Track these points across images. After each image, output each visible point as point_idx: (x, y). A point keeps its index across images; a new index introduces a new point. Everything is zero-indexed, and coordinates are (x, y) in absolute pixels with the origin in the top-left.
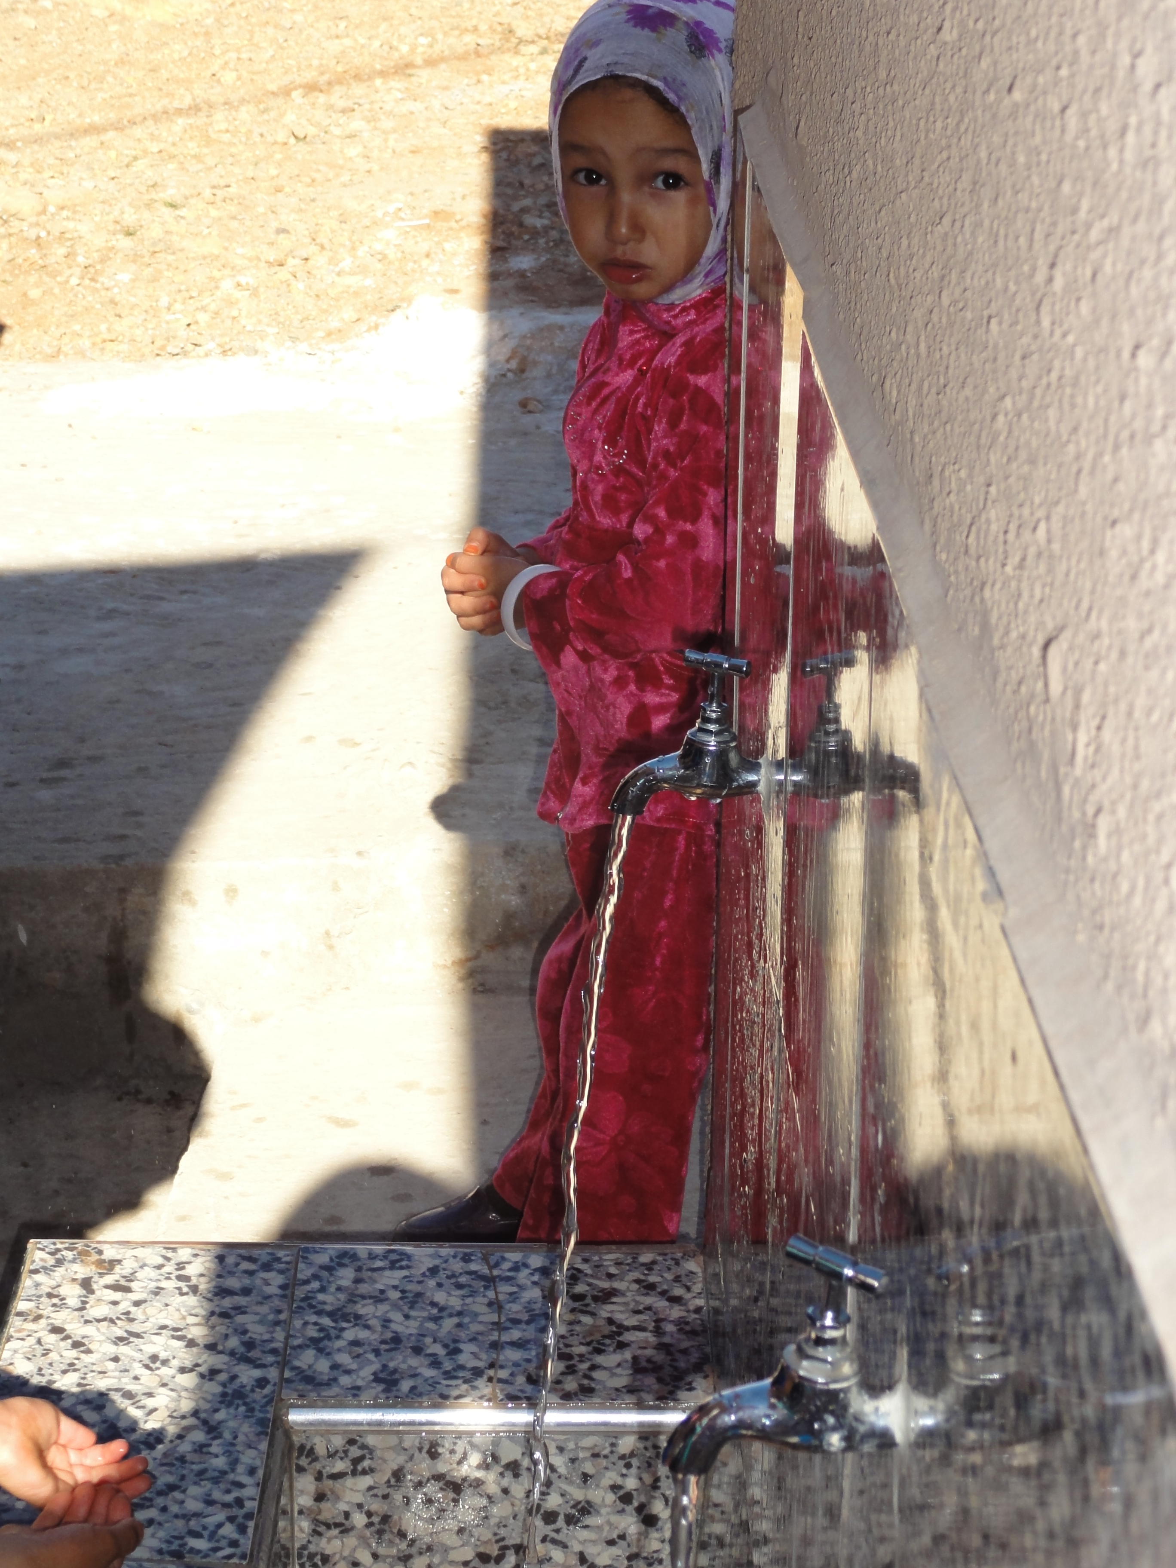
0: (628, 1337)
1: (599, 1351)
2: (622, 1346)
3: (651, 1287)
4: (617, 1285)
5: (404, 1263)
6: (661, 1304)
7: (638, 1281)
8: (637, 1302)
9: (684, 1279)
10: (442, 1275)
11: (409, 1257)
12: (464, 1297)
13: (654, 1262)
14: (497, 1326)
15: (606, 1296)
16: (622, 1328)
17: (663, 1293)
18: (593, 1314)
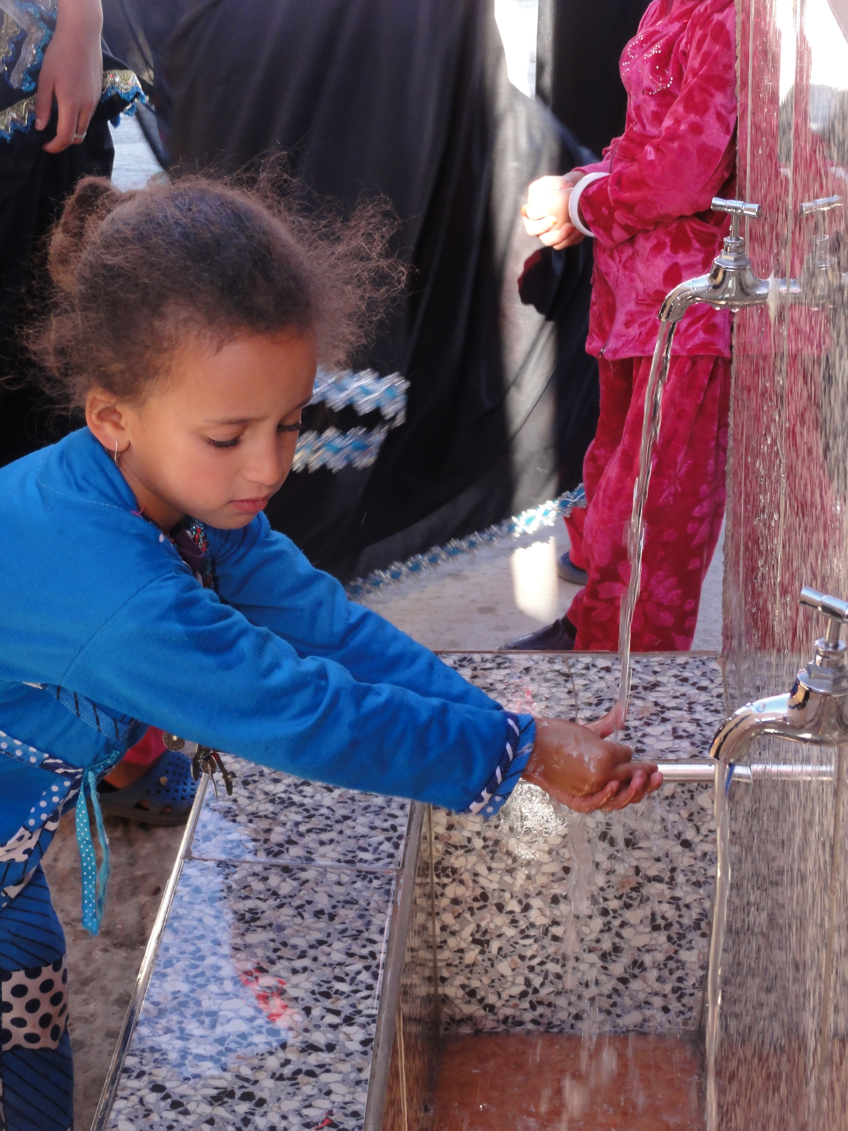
0: (668, 714)
1: (648, 724)
2: (664, 720)
3: (685, 680)
4: (660, 679)
5: (506, 665)
6: (692, 691)
7: (675, 676)
8: (675, 691)
9: (709, 674)
10: (533, 673)
11: (510, 661)
12: (550, 688)
13: (687, 663)
14: (574, 707)
15: (654, 686)
16: (664, 709)
17: (694, 684)
18: (643, 699)
